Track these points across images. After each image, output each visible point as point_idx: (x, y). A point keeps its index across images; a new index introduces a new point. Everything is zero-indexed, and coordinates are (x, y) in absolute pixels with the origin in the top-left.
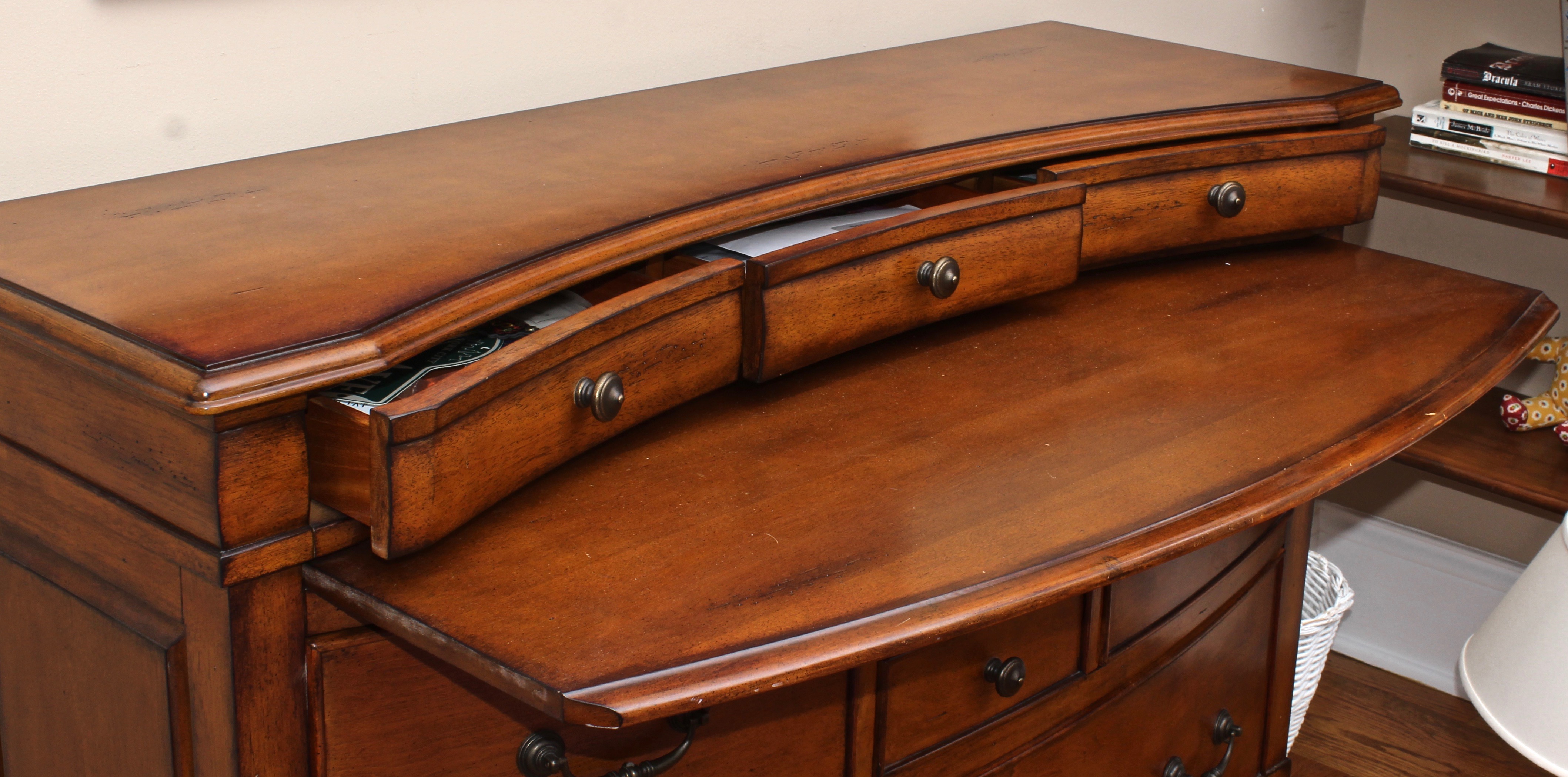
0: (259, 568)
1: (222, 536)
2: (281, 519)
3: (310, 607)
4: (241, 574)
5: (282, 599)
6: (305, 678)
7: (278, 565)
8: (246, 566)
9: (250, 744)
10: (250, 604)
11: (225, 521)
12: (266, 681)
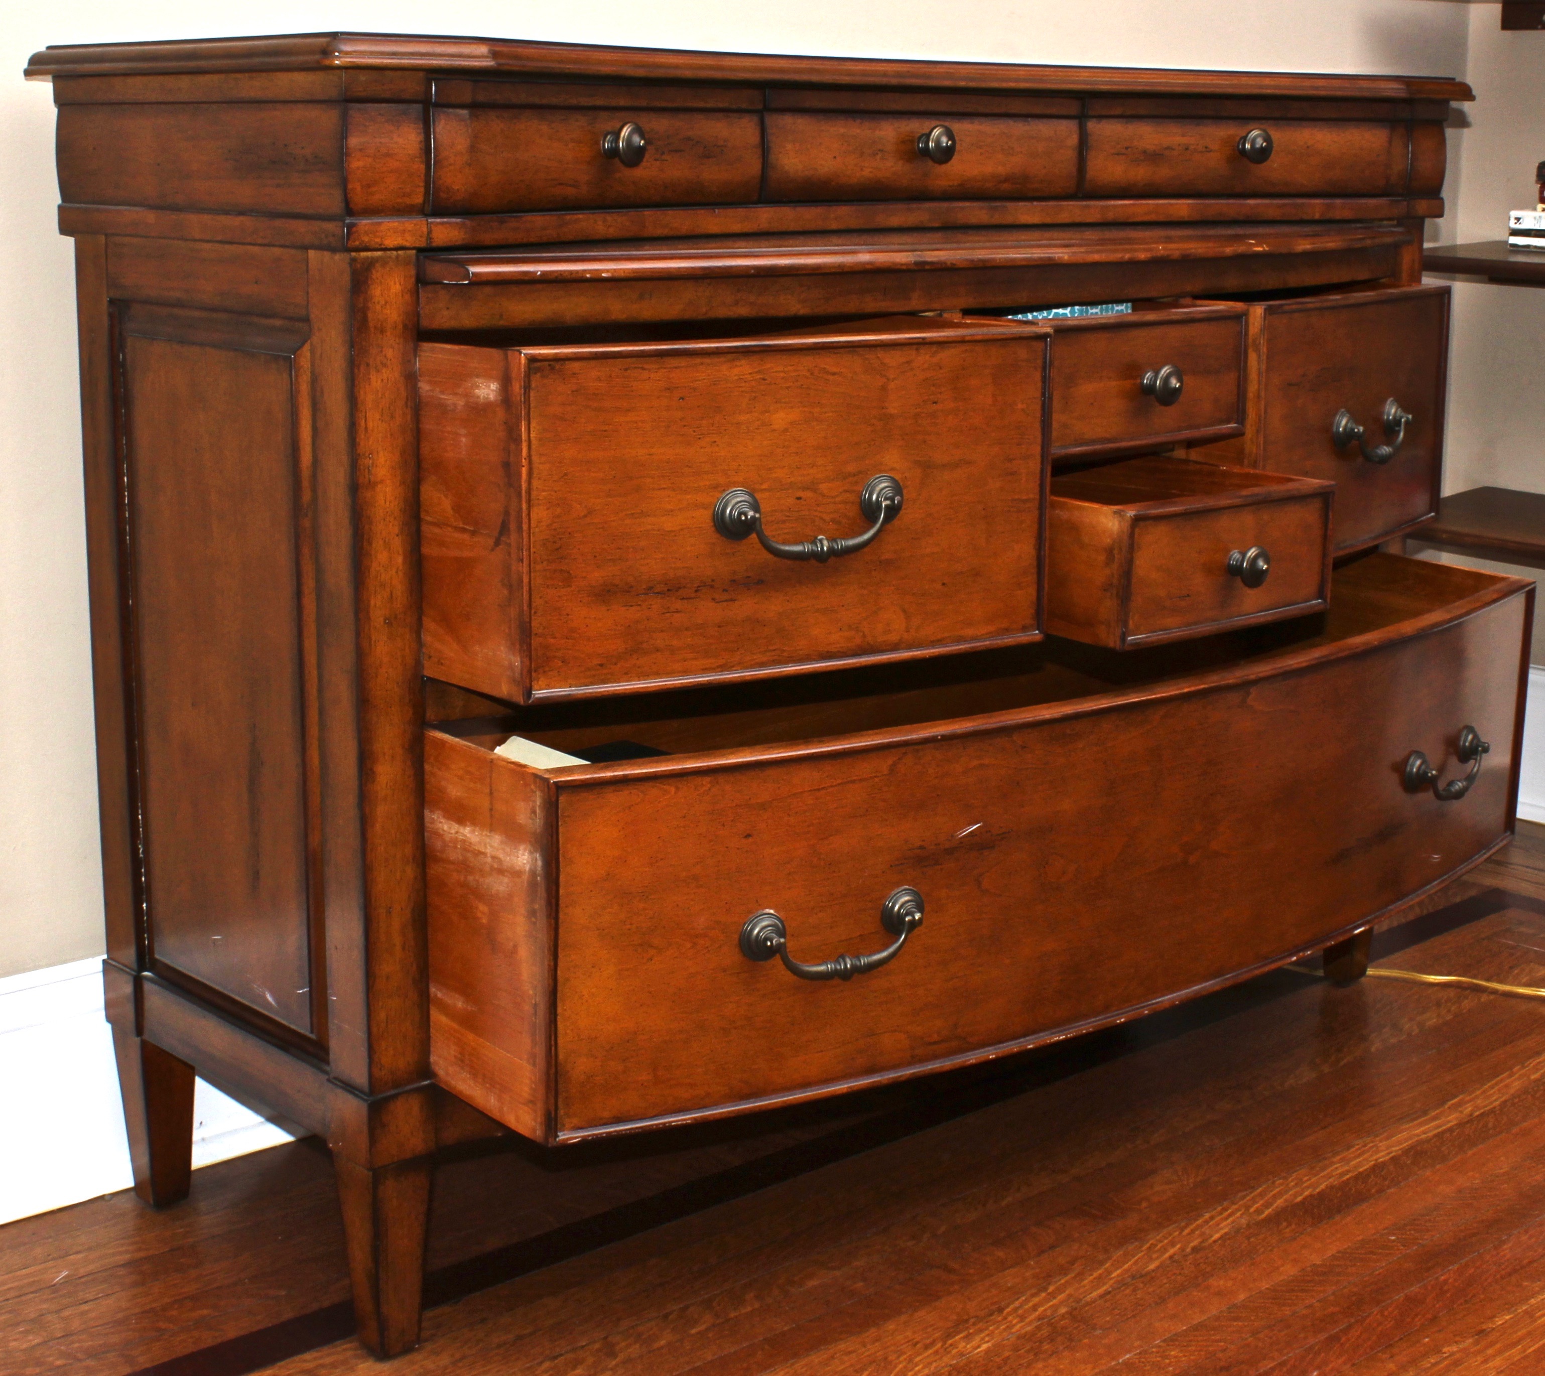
0: (378, 240)
1: (347, 201)
2: (399, 200)
3: (422, 300)
4: (363, 241)
5: (398, 286)
6: (416, 371)
7: (395, 243)
8: (368, 235)
9: (366, 421)
10: (370, 282)
11: (350, 186)
12: (382, 363)
